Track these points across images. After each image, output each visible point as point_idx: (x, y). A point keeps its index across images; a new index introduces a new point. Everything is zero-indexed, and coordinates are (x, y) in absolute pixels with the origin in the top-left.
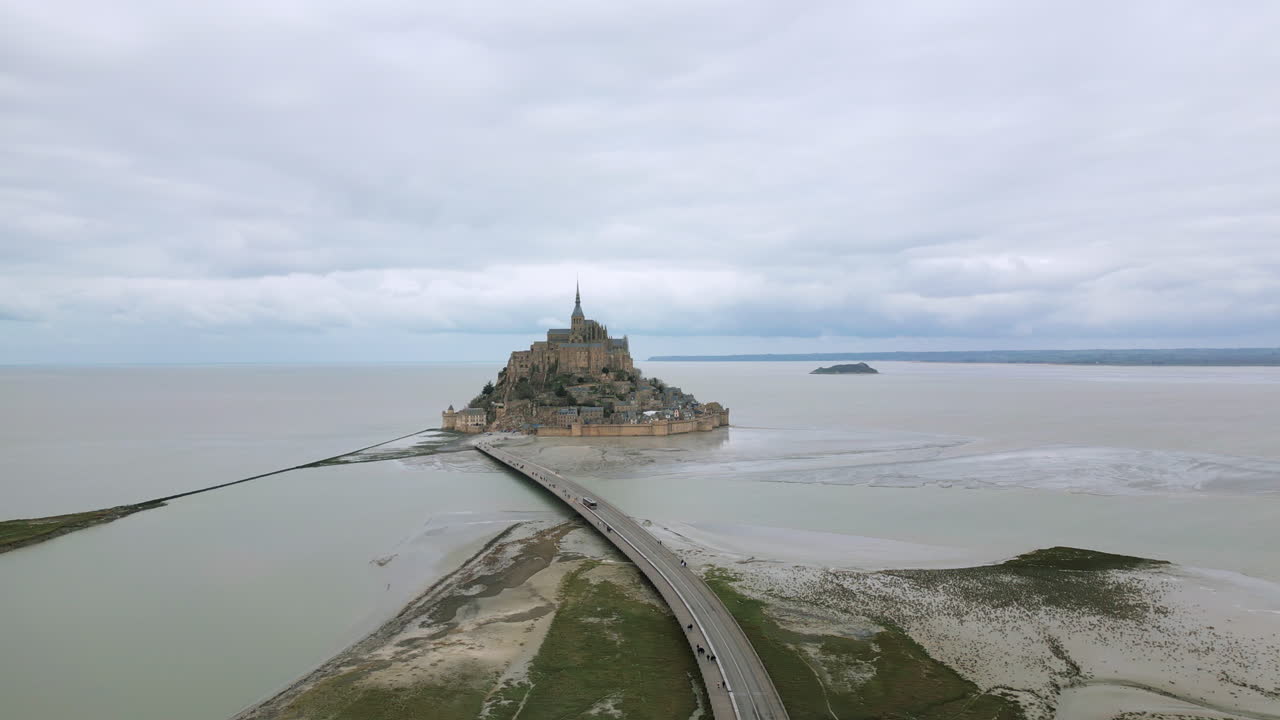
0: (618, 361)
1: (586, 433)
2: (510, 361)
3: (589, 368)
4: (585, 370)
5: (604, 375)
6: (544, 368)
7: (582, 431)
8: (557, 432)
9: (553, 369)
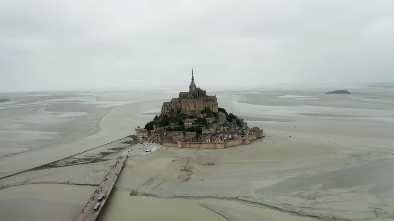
0: (210, 107)
1: (184, 146)
2: (162, 107)
3: (195, 111)
4: (193, 112)
5: (202, 114)
6: (176, 110)
7: (182, 145)
8: (171, 145)
9: (179, 111)
